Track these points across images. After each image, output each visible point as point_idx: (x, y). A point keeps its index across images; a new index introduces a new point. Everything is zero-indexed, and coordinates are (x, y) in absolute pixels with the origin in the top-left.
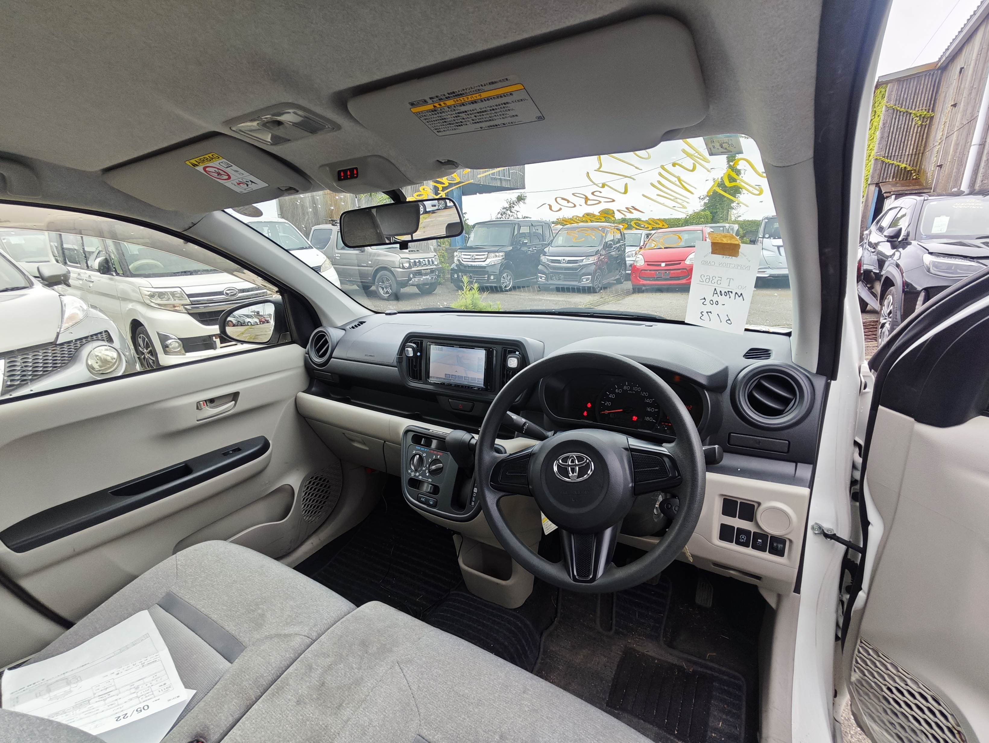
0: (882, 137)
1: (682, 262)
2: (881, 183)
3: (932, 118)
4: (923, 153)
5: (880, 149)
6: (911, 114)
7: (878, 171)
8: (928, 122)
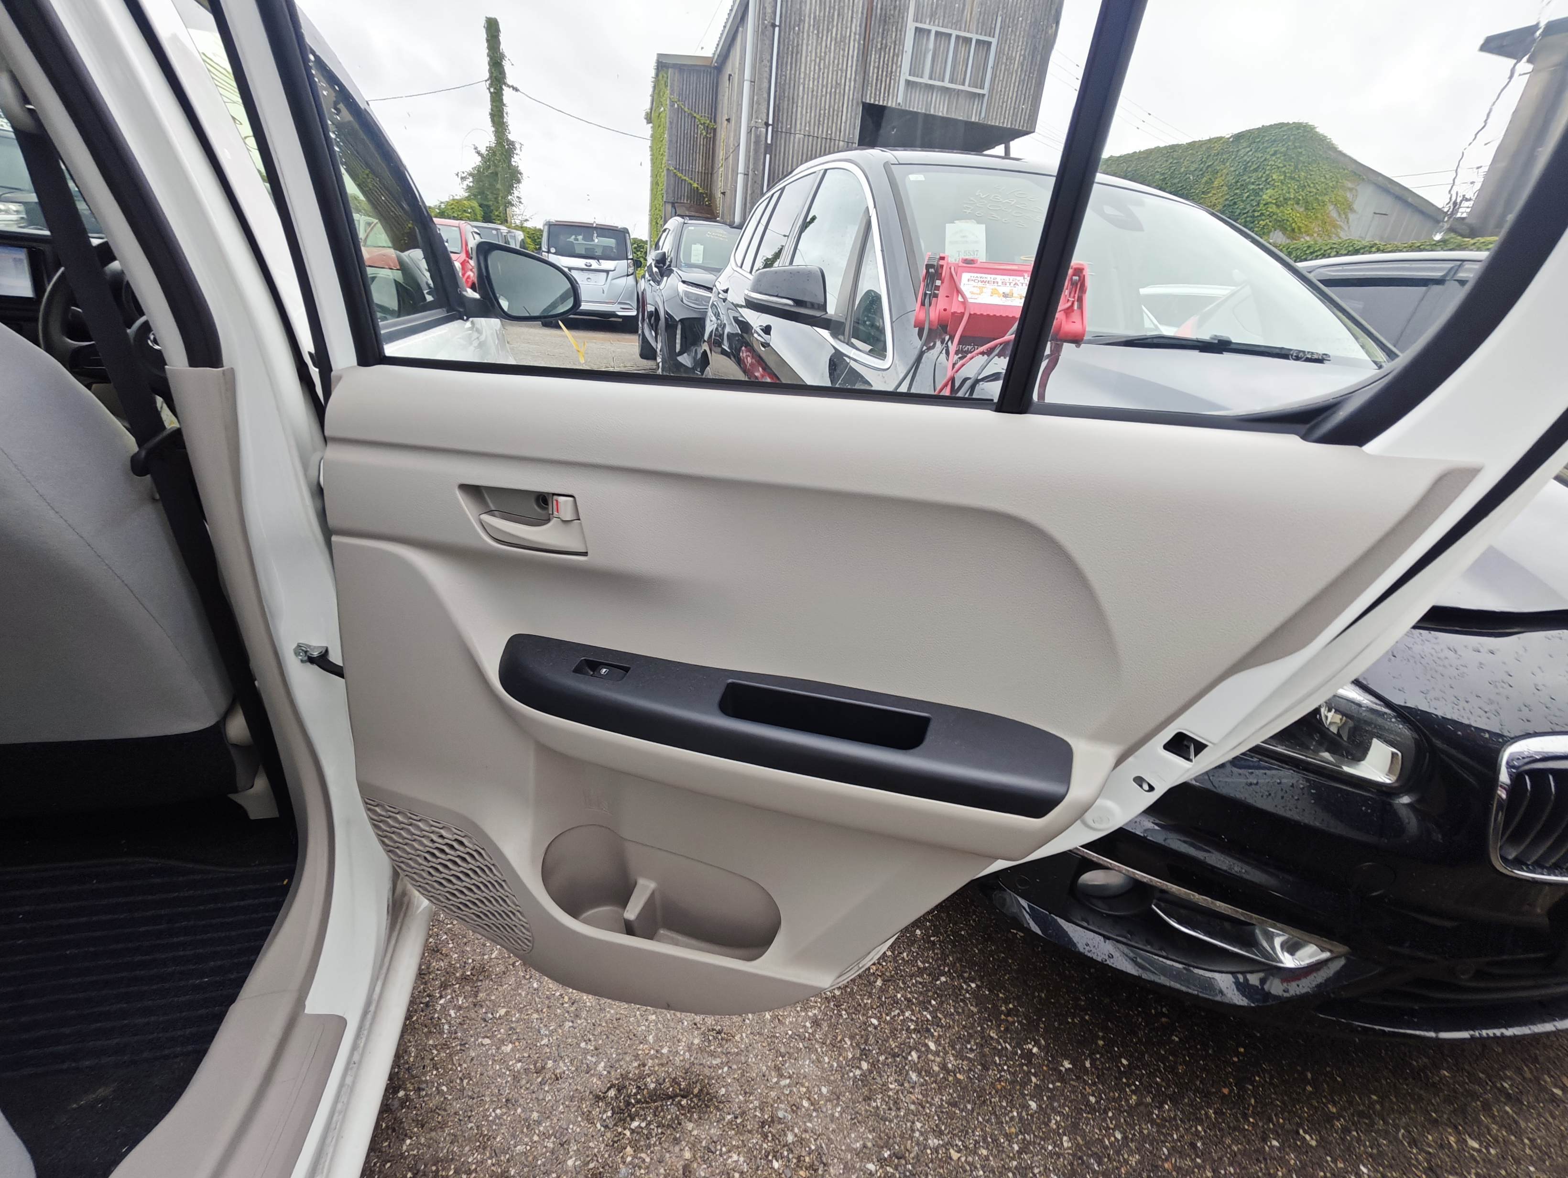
0: (671, 141)
2: (677, 203)
3: (715, 130)
4: (711, 174)
5: (671, 156)
6: (695, 117)
7: (672, 187)
8: (712, 135)
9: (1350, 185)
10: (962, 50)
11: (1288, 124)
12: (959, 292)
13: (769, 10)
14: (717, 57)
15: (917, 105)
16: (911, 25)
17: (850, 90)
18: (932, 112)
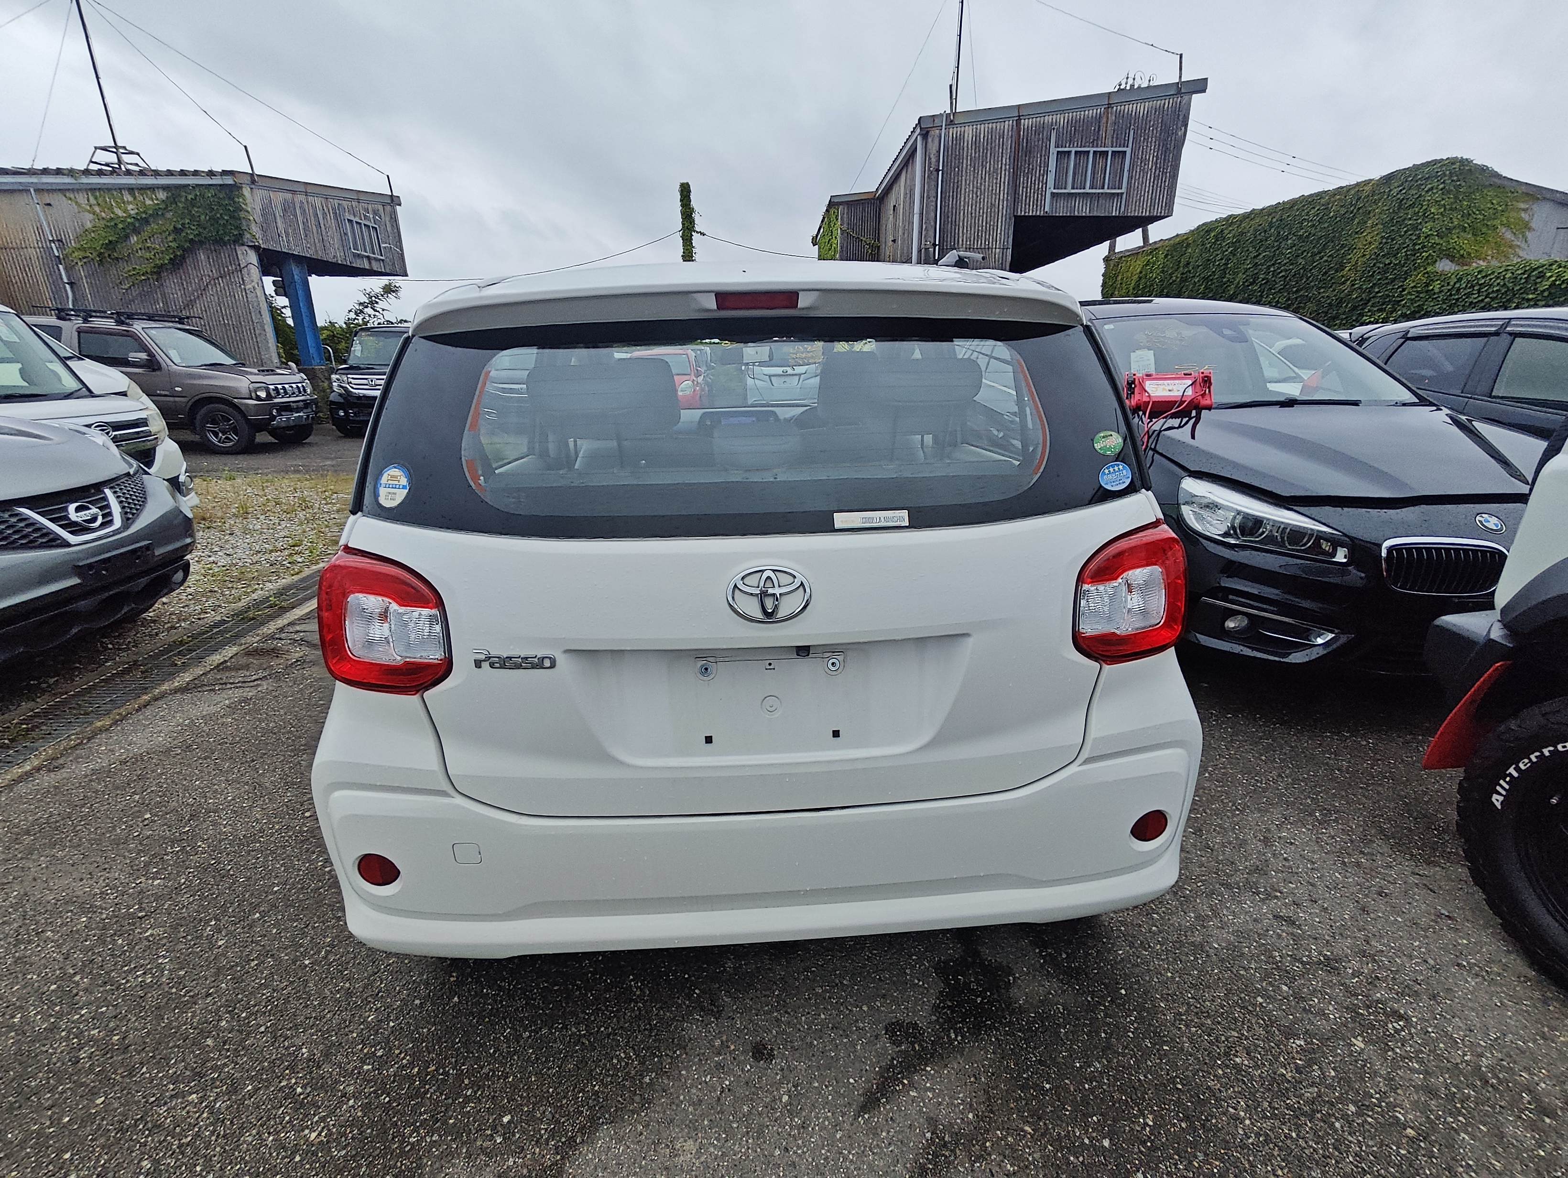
6: (862, 240)
8: (876, 252)
9: (1523, 206)
10: (1100, 161)
11: (1442, 160)
12: (1146, 391)
13: (933, 160)
14: (880, 192)
15: (1062, 210)
16: (1053, 150)
17: (1004, 208)
18: (1076, 214)
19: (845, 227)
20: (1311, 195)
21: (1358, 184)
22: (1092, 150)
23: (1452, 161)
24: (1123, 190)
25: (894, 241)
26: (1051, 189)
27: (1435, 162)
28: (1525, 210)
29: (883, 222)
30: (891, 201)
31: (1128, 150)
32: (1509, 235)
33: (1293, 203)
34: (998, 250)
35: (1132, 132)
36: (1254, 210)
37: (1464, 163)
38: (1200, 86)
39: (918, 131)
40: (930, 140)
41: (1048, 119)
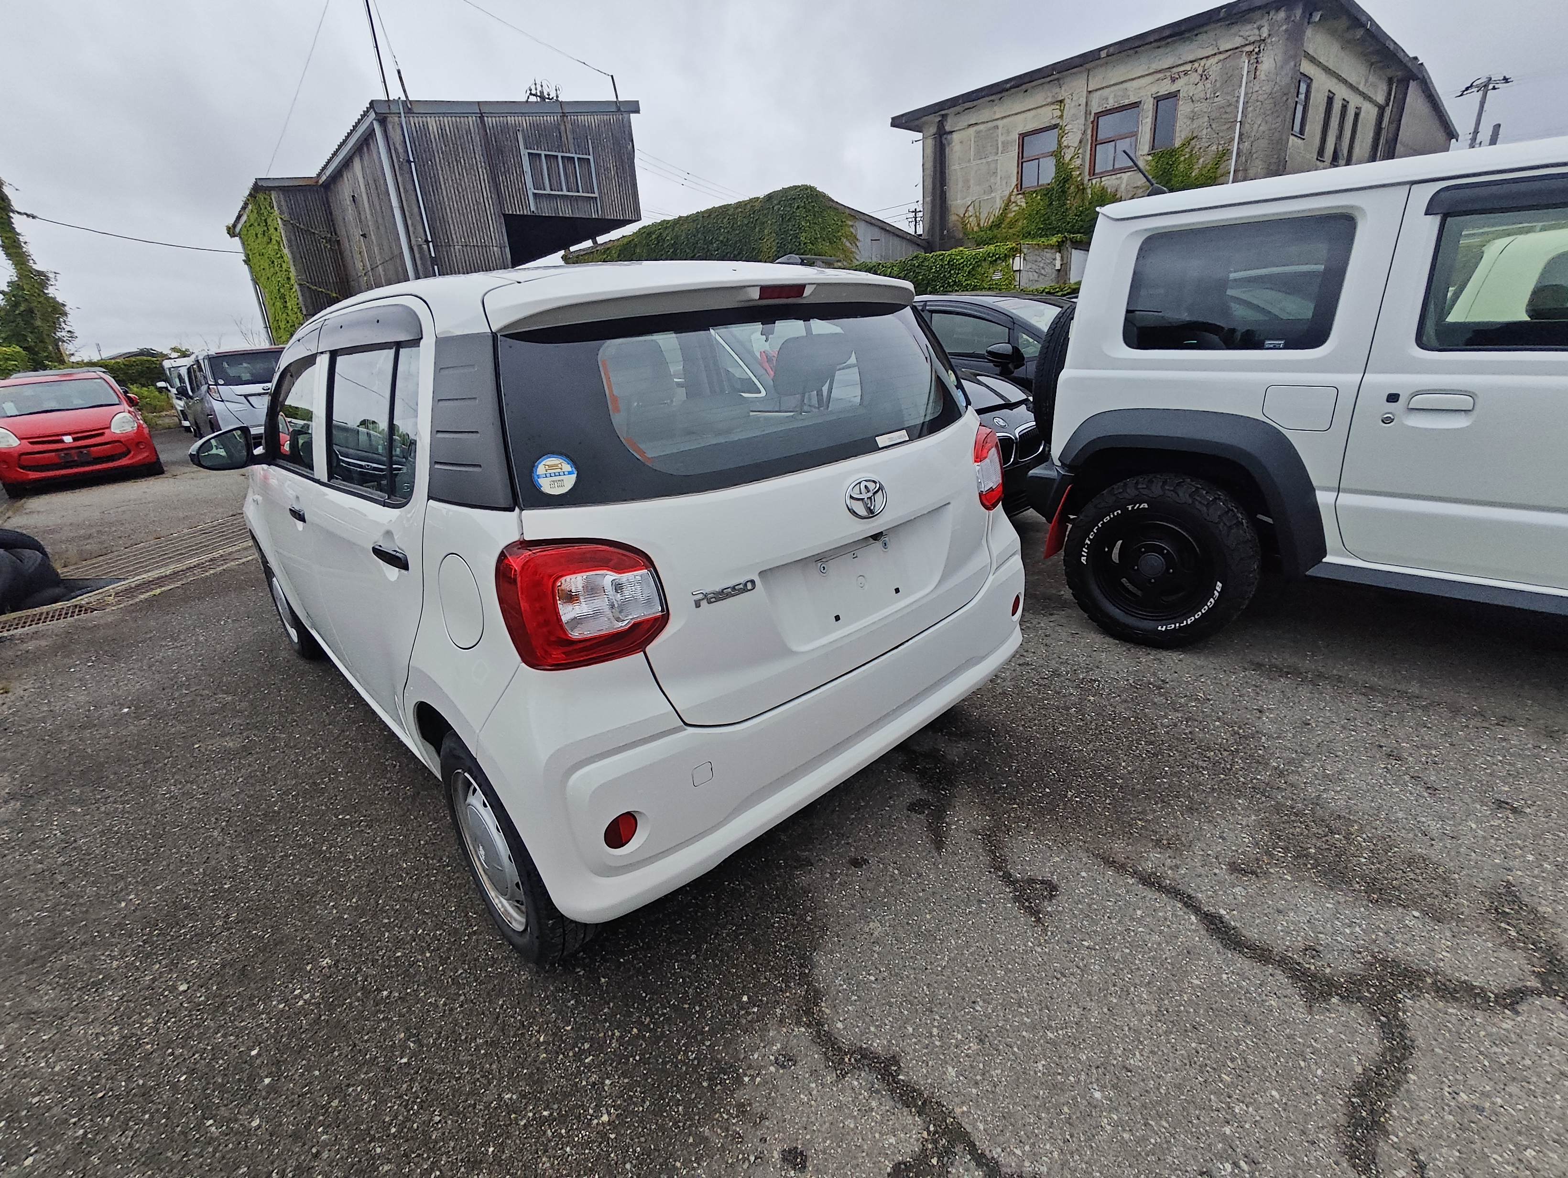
0: (295, 258)
1: (106, 431)
3: (339, 242)
4: (347, 282)
5: (298, 272)
6: (313, 233)
7: (310, 300)
8: (336, 247)
9: (850, 223)
10: (570, 166)
11: (799, 186)
13: (401, 150)
14: (324, 178)
15: (547, 210)
16: (524, 152)
17: (491, 207)
18: (561, 215)
19: (286, 217)
20: (720, 207)
21: (751, 200)
22: (560, 155)
23: (806, 188)
24: (596, 195)
25: (364, 236)
26: (531, 190)
27: (795, 187)
28: (852, 226)
29: (337, 213)
30: (345, 189)
31: (591, 158)
32: (848, 244)
33: (710, 212)
34: (495, 249)
35: (590, 141)
36: (680, 217)
37: (812, 189)
38: (634, 107)
39: (372, 115)
40: (390, 127)
41: (511, 120)
